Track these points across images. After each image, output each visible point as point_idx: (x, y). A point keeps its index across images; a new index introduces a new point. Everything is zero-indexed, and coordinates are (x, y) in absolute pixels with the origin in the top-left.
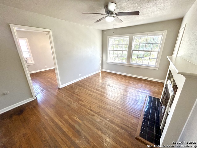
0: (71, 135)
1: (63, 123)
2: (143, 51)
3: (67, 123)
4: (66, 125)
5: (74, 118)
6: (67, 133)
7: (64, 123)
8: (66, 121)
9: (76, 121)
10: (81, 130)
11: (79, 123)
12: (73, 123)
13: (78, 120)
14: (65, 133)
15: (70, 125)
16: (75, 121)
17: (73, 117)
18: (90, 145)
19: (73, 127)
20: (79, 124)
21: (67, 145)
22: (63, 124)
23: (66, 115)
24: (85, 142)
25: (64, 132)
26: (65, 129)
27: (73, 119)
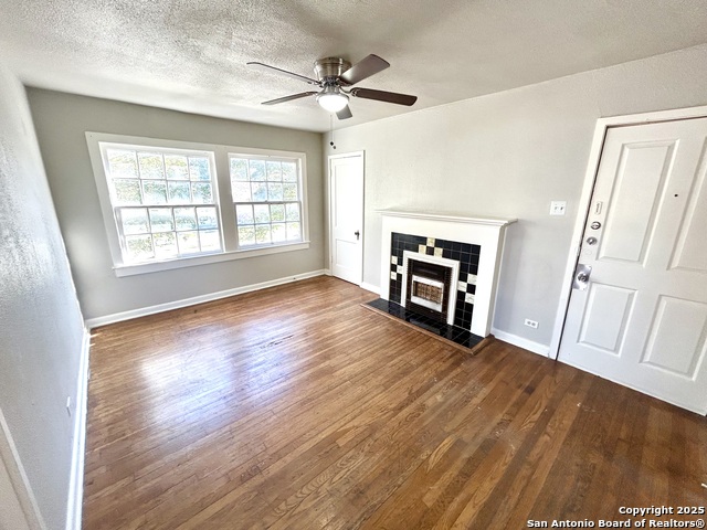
0: (500, 468)
1: (463, 504)
2: (266, 203)
3: (462, 486)
4: (468, 490)
5: (434, 460)
6: (496, 481)
7: (462, 496)
8: (453, 490)
9: (446, 455)
10: (480, 440)
11: (455, 444)
12: (459, 464)
13: (445, 449)
14: (498, 484)
15: (466, 474)
16: (449, 457)
17: (431, 466)
18: (510, 421)
19: (473, 463)
20: (459, 445)
21: (533, 474)
22: (468, 500)
23: (422, 496)
24: (509, 430)
25: (496, 489)
26: (488, 487)
27: (438, 465)
